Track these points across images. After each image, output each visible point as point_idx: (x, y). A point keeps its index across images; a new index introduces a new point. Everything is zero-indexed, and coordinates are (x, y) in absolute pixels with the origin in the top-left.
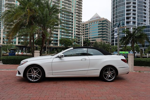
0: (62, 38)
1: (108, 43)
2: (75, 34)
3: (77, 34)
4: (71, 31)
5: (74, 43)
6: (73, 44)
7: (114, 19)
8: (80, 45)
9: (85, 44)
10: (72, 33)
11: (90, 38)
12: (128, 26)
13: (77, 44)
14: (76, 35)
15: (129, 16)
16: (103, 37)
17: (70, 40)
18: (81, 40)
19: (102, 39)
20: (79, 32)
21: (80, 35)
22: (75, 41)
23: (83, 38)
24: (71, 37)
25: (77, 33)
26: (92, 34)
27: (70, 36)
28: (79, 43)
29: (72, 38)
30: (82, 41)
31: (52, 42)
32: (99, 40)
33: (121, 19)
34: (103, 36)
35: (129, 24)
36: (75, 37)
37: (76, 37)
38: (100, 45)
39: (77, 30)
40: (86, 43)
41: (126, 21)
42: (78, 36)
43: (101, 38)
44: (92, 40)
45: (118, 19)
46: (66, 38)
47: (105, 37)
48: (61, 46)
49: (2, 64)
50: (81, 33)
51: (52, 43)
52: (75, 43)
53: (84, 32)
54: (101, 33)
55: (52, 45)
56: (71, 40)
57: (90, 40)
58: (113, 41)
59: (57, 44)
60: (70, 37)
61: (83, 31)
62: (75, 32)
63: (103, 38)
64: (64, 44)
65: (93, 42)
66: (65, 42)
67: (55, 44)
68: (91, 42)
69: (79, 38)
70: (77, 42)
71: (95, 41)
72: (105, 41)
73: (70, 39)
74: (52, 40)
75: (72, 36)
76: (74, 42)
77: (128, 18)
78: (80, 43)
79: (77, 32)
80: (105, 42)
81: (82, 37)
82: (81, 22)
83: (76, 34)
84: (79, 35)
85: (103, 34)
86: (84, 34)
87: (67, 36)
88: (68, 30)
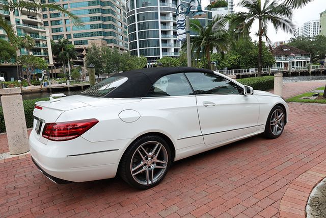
1: (121, 49)
2: (18, 22)
3: (24, 22)
5: (22, 50)
6: (18, 54)
8: (41, 57)
9: (60, 55)
10: (8, 18)
11: (69, 36)
12: (164, 9)
13: (31, 53)
14: (22, 25)
16: (106, 34)
17: (4, 40)
18: (44, 42)
19: (104, 39)
20: (33, 16)
21: (39, 25)
22: (23, 46)
23: (48, 34)
25: (25, 18)
28: (38, 50)
30: (46, 45)
32: (96, 42)
35: (166, 4)
36: (23, 32)
37: (26, 31)
40: (63, 52)
42: (33, 29)
43: (102, 37)
44: (76, 43)
47: (110, 34)
50: (39, 20)
52: (25, 50)
53: (48, 16)
54: (100, 22)
56: (7, 39)
57: (70, 40)
58: (133, 46)
62: (17, 15)
63: (106, 38)
65: (82, 46)
68: (76, 47)
69: (35, 33)
70: (30, 48)
71: (86, 46)
72: (112, 45)
76: (19, 48)
78: (42, 51)
79: (23, 13)
80: (113, 47)
83: (21, 22)
84: (35, 24)
85: (105, 27)
86: (49, 23)
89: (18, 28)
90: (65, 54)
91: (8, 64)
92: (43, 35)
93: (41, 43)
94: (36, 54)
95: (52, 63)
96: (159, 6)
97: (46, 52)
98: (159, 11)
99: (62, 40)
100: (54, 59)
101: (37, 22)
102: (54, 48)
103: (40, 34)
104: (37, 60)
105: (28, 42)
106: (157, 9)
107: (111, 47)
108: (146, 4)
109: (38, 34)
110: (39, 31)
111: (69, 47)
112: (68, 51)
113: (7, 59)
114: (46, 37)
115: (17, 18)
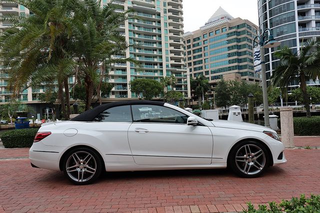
0: (136, 77)
1: (256, 81)
2: (167, 66)
3: (172, 65)
4: (158, 58)
5: (169, 87)
6: (165, 90)
7: (266, 18)
8: (182, 92)
9: (196, 89)
10: (161, 64)
11: (207, 73)
12: (305, 34)
13: (175, 89)
14: (170, 68)
15: (306, 7)
16: (240, 68)
17: (157, 80)
18: (185, 80)
19: (239, 73)
20: (178, 60)
21: (182, 67)
22: (169, 84)
23: (188, 73)
24: (159, 72)
25: (173, 62)
26: (211, 63)
27: (156, 71)
28: (181, 86)
29: (162, 75)
30: (186, 82)
31: (113, 89)
32: (229, 77)
33: (285, 17)
34: (241, 64)
35: (307, 29)
36: (170, 73)
37: (172, 72)
38: (233, 89)
39: (173, 55)
40: (199, 86)
41: (297, 21)
42: (178, 70)
43: (237, 71)
44: (213, 78)
45: (277, 19)
46: (147, 77)
47: (245, 67)
48: (135, 98)
49: (3, 148)
50: (183, 62)
52: (171, 86)
53: (192, 58)
54: (236, 57)
55: (112, 97)
56: (159, 80)
57: (207, 76)
59: (126, 93)
60: (156, 75)
61: (189, 56)
62: (167, 61)
63: (241, 71)
64: (142, 92)
65: (217, 81)
66: (144, 88)
67: (120, 93)
68: (211, 81)
69: (180, 73)
70: (174, 86)
71: (220, 80)
72: (247, 77)
73: (157, 78)
74: (113, 85)
75: (162, 71)
76: (166, 86)
77: (302, 14)
78: (183, 87)
79: (172, 59)
80: (247, 79)
82: (183, 33)
83: (170, 66)
84: (179, 66)
85: (239, 61)
86: (192, 63)
87: (150, 71)
88: (151, 57)
89: (167, 71)
90: (200, 89)
91: (158, 97)
92: (185, 74)
93: (183, 80)
94: (178, 89)
95: (189, 96)
96: (297, 32)
97: (186, 87)
98: (298, 38)
99: (199, 77)
100: (192, 93)
101: (181, 65)
102: (192, 83)
103: (182, 74)
105: (173, 80)
106: (295, 35)
107: (246, 79)
108: (282, 33)
110: (182, 71)
111: (204, 82)
112: (203, 86)
113: (156, 95)
114: (186, 76)
115: (167, 63)
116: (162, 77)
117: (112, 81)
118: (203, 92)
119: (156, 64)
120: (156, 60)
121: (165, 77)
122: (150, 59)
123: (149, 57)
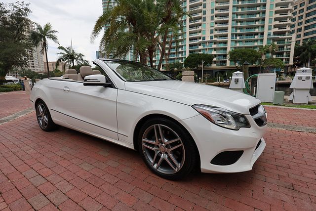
0: (235, 48)
2: (269, 35)
3: (275, 33)
4: (260, 27)
5: (267, 55)
6: (264, 58)
8: (282, 59)
9: (301, 55)
10: (262, 34)
13: (274, 56)
14: (272, 36)
17: (255, 49)
18: (289, 47)
20: (283, 27)
21: (287, 33)
22: (268, 52)
23: (294, 39)
24: (259, 41)
25: (277, 30)
27: (256, 41)
28: (282, 53)
29: (262, 43)
30: (290, 49)
31: (215, 59)
36: (271, 42)
37: (274, 40)
39: (277, 23)
40: (305, 52)
42: (280, 37)
46: (246, 47)
48: (233, 66)
50: (288, 29)
51: (215, 62)
52: (270, 54)
55: (214, 65)
56: (257, 50)
59: (225, 62)
60: (256, 44)
66: (240, 57)
67: (221, 62)
70: (273, 53)
73: (256, 47)
74: (215, 56)
75: (262, 40)
76: (264, 54)
78: (285, 54)
79: (275, 26)
81: (290, 39)
83: (272, 34)
84: (283, 33)
87: (250, 42)
88: (253, 28)
89: (268, 39)
90: (307, 54)
91: (254, 65)
93: (285, 47)
94: (279, 57)
95: (291, 62)
97: (288, 54)
99: (307, 42)
100: (294, 60)
101: (286, 31)
103: (286, 41)
104: (275, 61)
105: (273, 48)
109: (284, 40)
110: (285, 38)
112: (311, 51)
114: (291, 42)
115: (270, 31)
116: (261, 46)
117: (214, 53)
118: (310, 58)
119: (257, 34)
120: (257, 30)
121: (264, 46)
122: (251, 30)
123: (250, 28)
